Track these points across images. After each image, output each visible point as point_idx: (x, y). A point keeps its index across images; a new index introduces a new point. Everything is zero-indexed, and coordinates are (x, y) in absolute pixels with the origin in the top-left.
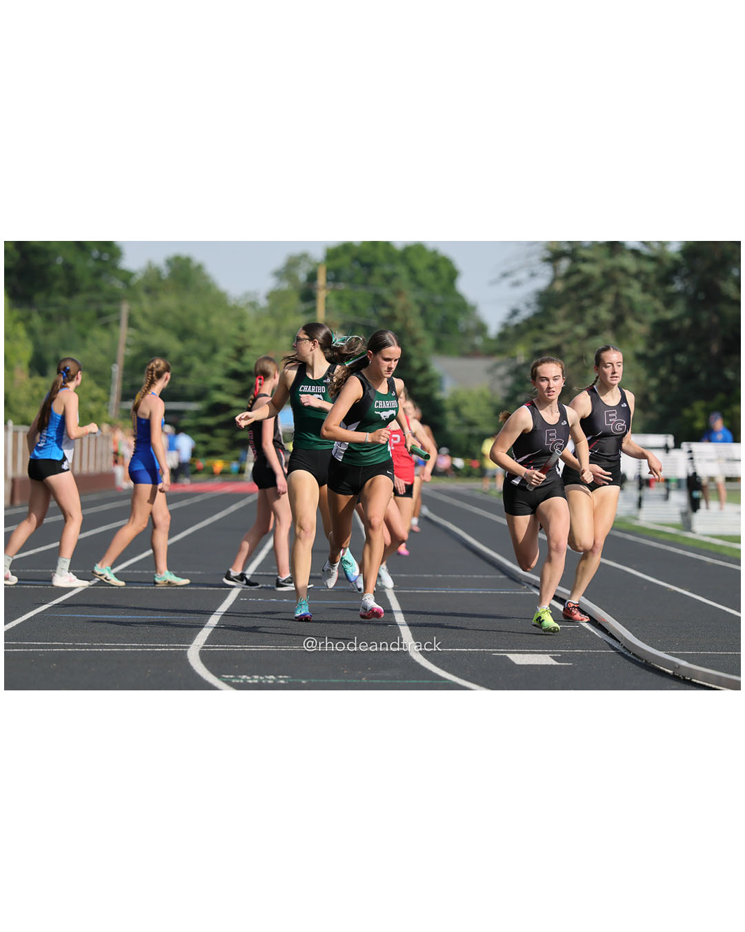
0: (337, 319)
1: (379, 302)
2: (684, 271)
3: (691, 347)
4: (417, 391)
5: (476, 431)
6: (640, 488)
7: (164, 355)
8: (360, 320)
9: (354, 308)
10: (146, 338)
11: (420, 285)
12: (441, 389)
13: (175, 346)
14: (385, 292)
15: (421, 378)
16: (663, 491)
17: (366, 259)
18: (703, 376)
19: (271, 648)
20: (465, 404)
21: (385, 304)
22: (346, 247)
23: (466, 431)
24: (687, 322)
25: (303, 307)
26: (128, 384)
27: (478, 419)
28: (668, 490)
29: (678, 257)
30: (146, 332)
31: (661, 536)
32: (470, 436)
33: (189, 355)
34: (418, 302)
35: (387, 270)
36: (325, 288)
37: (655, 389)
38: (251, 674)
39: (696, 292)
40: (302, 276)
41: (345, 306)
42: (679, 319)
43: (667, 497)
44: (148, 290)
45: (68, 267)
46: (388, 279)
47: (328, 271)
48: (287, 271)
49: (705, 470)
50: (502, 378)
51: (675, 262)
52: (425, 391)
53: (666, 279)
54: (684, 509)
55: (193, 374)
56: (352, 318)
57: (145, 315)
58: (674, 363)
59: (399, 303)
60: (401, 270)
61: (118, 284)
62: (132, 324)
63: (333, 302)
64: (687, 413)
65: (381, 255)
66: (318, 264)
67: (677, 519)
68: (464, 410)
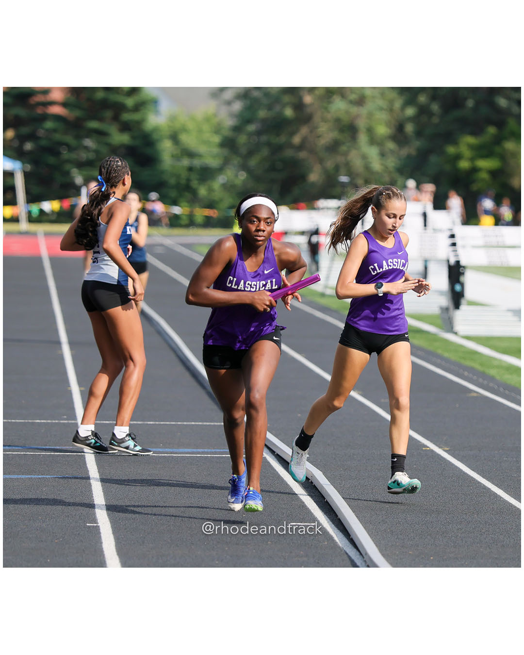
4: (126, 117)
5: (197, 163)
12: (157, 112)
15: (130, 102)
20: (184, 130)
23: (186, 162)
27: (202, 149)
32: (190, 169)
37: (413, 119)
50: (229, 103)
52: (135, 117)
64: (451, 150)
68: (184, 138)
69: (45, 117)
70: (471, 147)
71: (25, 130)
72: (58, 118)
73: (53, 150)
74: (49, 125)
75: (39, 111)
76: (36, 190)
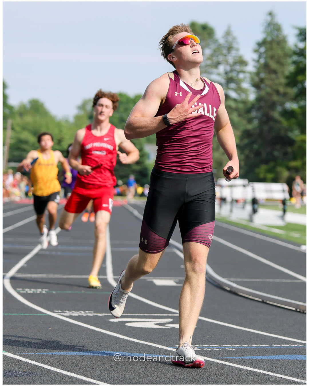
1: (121, 120)
2: (257, 108)
3: (259, 141)
6: (232, 204)
7: (26, 143)
18: (264, 154)
24: (258, 131)
26: (10, 155)
28: (244, 205)
30: (18, 133)
35: (127, 106)
39: (262, 117)
42: (255, 128)
51: (253, 104)
53: (249, 111)
54: (251, 213)
57: (18, 125)
58: (252, 148)
61: (7, 111)
62: (13, 129)
64: (257, 170)
70: (265, 169)
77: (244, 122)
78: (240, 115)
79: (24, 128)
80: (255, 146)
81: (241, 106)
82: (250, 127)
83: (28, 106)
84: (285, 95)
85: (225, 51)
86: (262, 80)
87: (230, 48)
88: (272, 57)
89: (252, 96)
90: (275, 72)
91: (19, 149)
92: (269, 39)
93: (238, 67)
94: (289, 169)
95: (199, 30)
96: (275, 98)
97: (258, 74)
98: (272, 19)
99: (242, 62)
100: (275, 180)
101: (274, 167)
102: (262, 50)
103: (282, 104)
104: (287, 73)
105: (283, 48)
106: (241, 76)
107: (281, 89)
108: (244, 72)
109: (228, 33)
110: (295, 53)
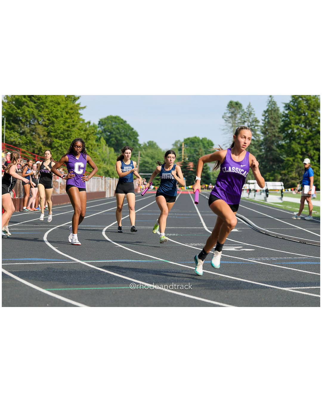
0: (186, 155)
1: (196, 151)
2: (264, 144)
3: (266, 161)
6: (255, 192)
7: (148, 163)
8: (192, 155)
9: (190, 152)
10: (144, 159)
11: (205, 147)
12: (210, 170)
13: (150, 161)
14: (197, 149)
16: (260, 193)
17: (193, 141)
18: (268, 167)
19: (174, 228)
21: (197, 151)
22: (189, 139)
24: (265, 155)
25: (179, 152)
26: (140, 169)
28: (261, 192)
29: (263, 140)
30: (144, 158)
31: (260, 203)
33: (154, 163)
34: (205, 151)
35: (198, 144)
36: (184, 148)
38: (170, 233)
39: (267, 148)
40: (179, 145)
41: (188, 151)
42: (263, 154)
43: (261, 194)
44: (144, 148)
45: (127, 143)
46: (198, 146)
47: (184, 144)
48: (175, 144)
49: (269, 188)
51: (262, 142)
52: (206, 170)
53: (260, 146)
54: (265, 197)
55: (154, 167)
56: (189, 154)
57: (144, 154)
58: (262, 164)
59: (200, 151)
60: (201, 144)
61: (138, 147)
62: (141, 156)
63: (186, 151)
65: (196, 140)
66: (183, 142)
67: (263, 199)
68: (215, 175)
69: (189, 171)
70: (269, 175)
71: (186, 173)
72: (192, 171)
73: (191, 177)
74: (190, 172)
75: (188, 170)
76: (188, 184)
77: (258, 151)
78: (255, 148)
79: (147, 156)
80: (263, 163)
81: (256, 143)
82: (261, 154)
83: (147, 145)
84: (279, 137)
85: (248, 116)
86: (267, 130)
87: (250, 114)
88: (272, 118)
89: (262, 138)
90: (274, 126)
91: (144, 166)
92: (270, 109)
93: (254, 124)
94: (281, 174)
95: (235, 105)
96: (274, 139)
97: (265, 127)
98: (272, 99)
99: (257, 121)
100: (274, 180)
101: (274, 173)
102: (267, 115)
103: (278, 141)
104: (279, 126)
105: (277, 114)
106: (256, 128)
107: (277, 134)
108: (257, 126)
109: (249, 106)
110: (284, 116)
